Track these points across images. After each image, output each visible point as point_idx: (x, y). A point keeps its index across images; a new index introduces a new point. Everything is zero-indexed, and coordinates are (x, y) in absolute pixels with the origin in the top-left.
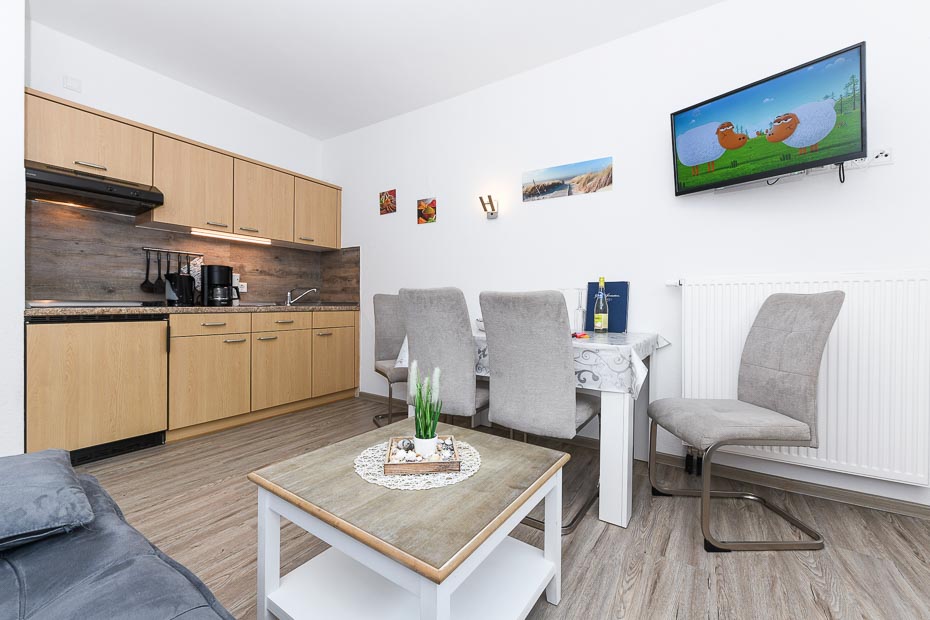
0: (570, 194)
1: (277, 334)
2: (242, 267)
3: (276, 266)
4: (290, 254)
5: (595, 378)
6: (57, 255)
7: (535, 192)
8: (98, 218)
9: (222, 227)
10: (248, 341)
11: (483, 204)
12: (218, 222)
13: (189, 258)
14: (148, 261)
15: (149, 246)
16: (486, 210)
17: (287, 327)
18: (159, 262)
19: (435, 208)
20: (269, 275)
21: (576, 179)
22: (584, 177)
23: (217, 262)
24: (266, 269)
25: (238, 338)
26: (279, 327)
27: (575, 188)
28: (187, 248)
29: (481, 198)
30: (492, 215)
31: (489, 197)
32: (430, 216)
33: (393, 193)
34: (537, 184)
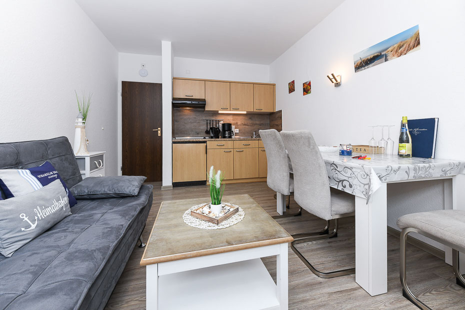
0: (386, 60)
1: (244, 149)
2: (237, 123)
3: (250, 122)
4: (256, 116)
5: (351, 186)
6: (185, 123)
7: (361, 65)
8: (194, 111)
9: (226, 109)
10: (232, 151)
11: (331, 80)
12: (225, 107)
13: (219, 121)
14: (207, 123)
15: (207, 118)
16: (333, 82)
17: (248, 147)
18: (210, 123)
19: (310, 86)
20: (248, 125)
21: (390, 49)
22: (396, 46)
23: (228, 122)
24: (246, 123)
25: (229, 150)
26: (244, 147)
27: (390, 55)
28: (219, 118)
29: (328, 76)
30: (338, 85)
31: (332, 75)
32: (309, 90)
33: (293, 82)
34: (363, 60)
